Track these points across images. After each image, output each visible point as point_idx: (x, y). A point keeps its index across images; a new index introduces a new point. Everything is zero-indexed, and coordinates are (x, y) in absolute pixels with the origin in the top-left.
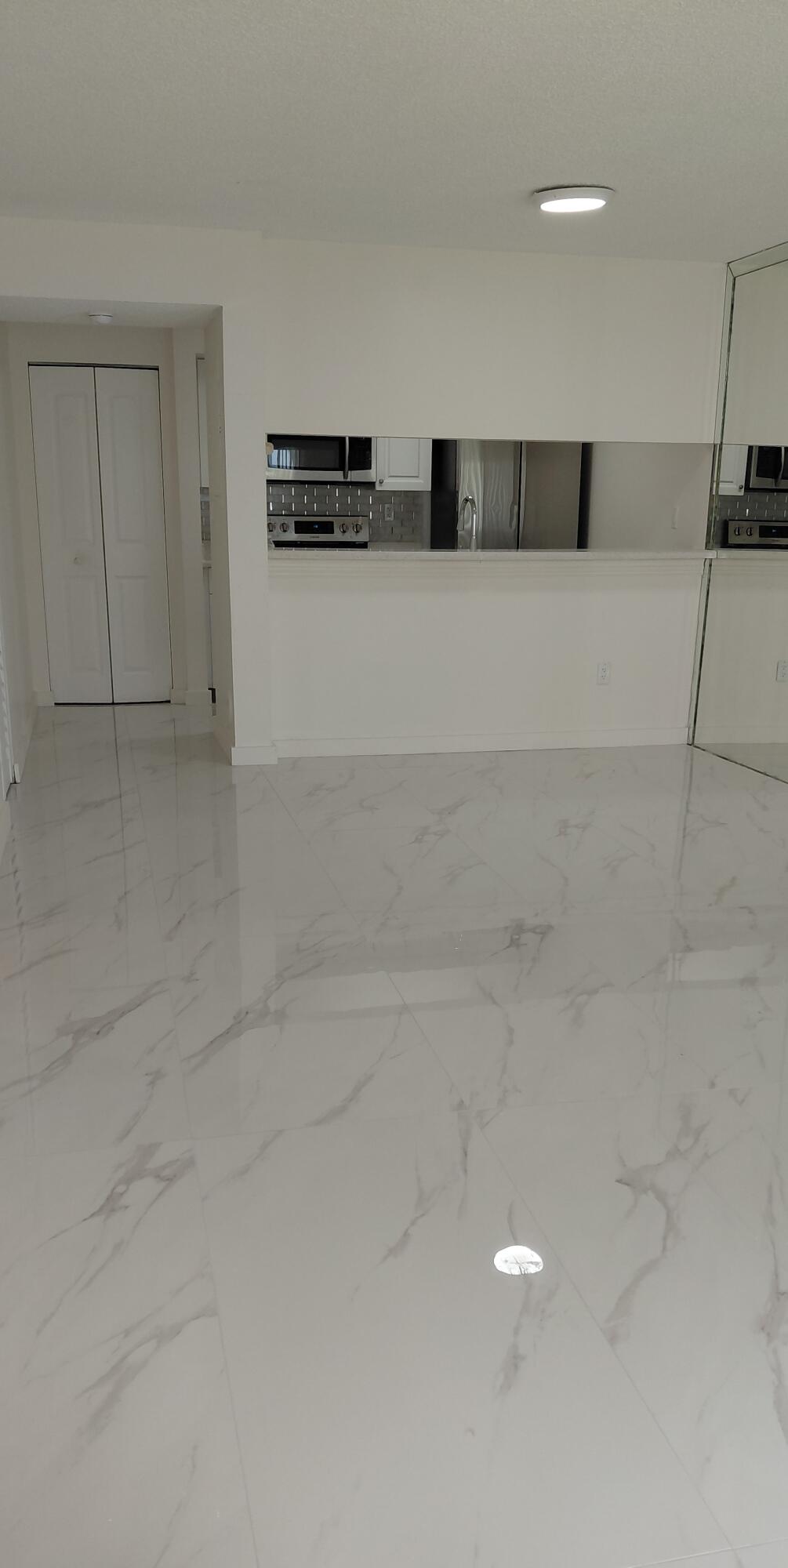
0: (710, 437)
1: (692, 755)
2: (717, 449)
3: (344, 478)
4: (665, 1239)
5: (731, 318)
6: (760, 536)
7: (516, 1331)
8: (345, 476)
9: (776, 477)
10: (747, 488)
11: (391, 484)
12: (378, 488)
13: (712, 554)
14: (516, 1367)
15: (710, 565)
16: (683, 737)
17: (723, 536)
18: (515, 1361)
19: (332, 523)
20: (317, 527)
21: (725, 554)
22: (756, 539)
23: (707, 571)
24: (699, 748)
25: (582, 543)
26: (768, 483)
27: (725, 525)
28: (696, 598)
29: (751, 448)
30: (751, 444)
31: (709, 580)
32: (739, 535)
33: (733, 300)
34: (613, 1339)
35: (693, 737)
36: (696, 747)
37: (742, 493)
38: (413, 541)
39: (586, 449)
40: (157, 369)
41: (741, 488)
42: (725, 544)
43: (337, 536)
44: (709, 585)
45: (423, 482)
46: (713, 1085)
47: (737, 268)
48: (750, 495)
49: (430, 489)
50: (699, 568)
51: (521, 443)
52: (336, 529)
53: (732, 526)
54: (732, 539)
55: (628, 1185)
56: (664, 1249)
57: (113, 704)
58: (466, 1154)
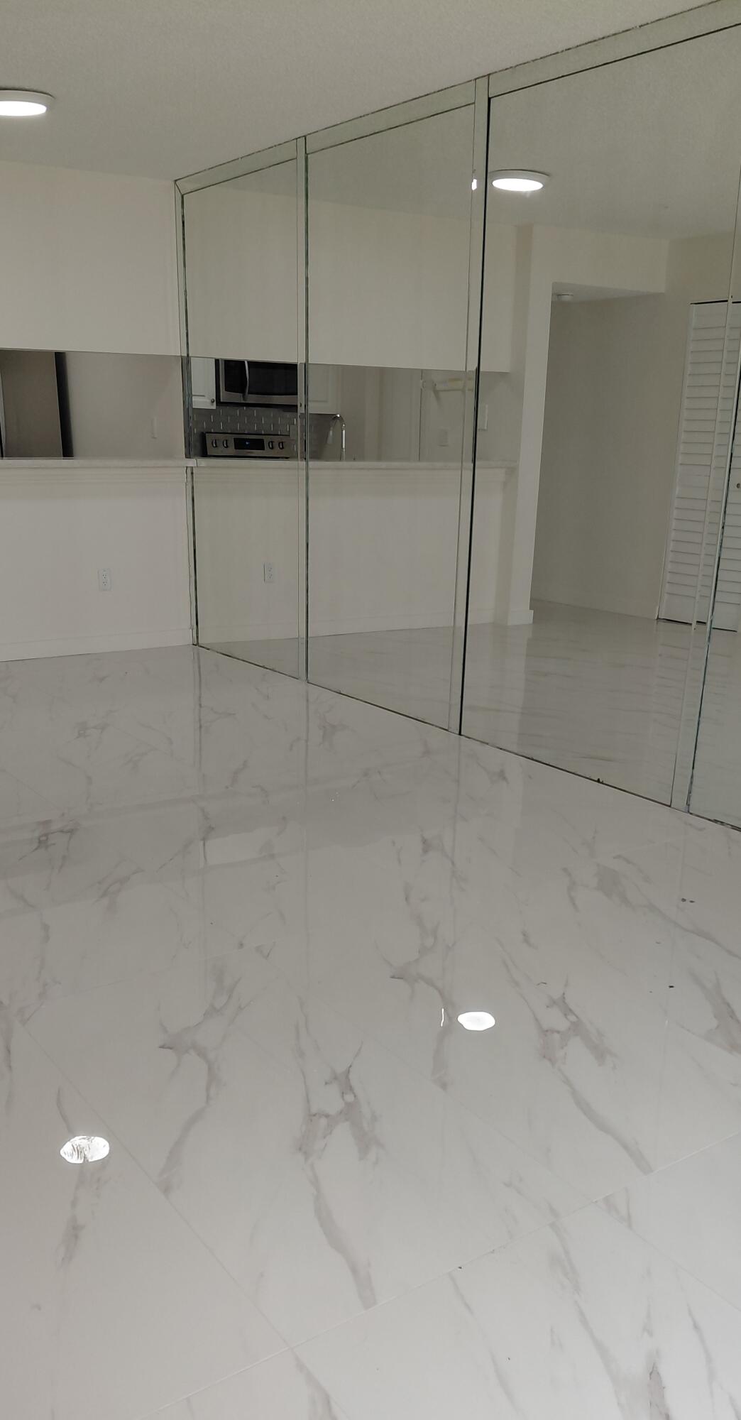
0: (177, 350)
1: (198, 654)
2: (186, 362)
4: (208, 1090)
5: (184, 235)
6: (236, 448)
7: (74, 1204)
9: (243, 392)
10: (218, 402)
13: (192, 462)
14: (76, 1237)
15: (192, 473)
16: (189, 638)
17: (200, 445)
18: (74, 1231)
21: (203, 462)
22: (232, 450)
23: (190, 479)
24: (204, 647)
25: (67, 451)
26: (236, 397)
27: (203, 437)
28: (183, 504)
29: (217, 361)
30: (218, 357)
31: (193, 488)
32: (216, 446)
33: (183, 216)
34: (167, 1190)
35: (197, 637)
36: (201, 647)
37: (214, 407)
39: (60, 358)
41: (213, 402)
42: (204, 454)
44: (193, 492)
46: (241, 945)
47: (186, 186)
48: (222, 410)
50: (182, 476)
53: (209, 438)
54: (210, 451)
55: (171, 1048)
56: (208, 1098)
58: (9, 1051)
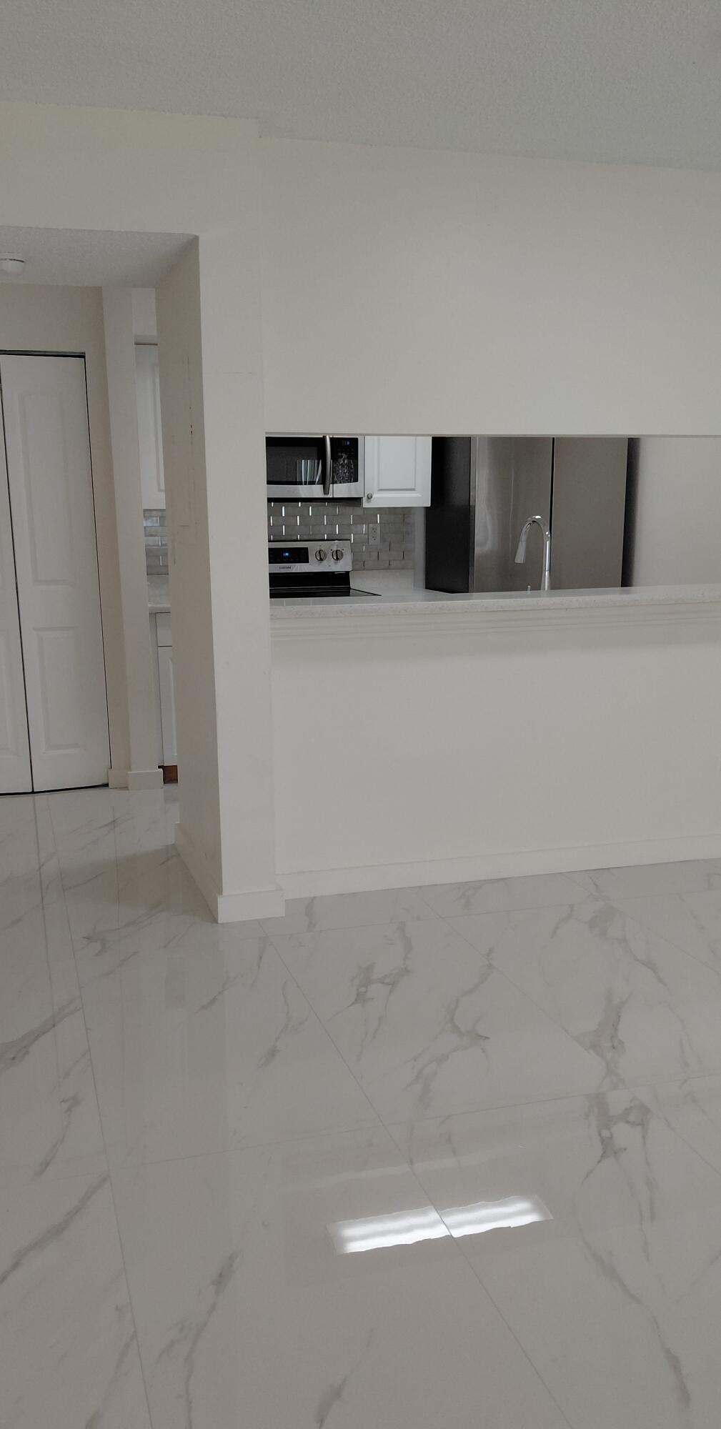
3: (325, 494)
8: (326, 491)
11: (381, 499)
12: (365, 505)
19: (306, 549)
20: (287, 554)
38: (403, 569)
39: (632, 446)
40: (84, 357)
43: (311, 567)
45: (420, 496)
49: (428, 504)
51: (554, 439)
52: (311, 557)
57: (33, 792)
